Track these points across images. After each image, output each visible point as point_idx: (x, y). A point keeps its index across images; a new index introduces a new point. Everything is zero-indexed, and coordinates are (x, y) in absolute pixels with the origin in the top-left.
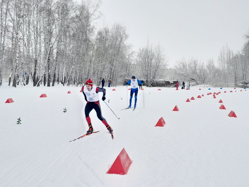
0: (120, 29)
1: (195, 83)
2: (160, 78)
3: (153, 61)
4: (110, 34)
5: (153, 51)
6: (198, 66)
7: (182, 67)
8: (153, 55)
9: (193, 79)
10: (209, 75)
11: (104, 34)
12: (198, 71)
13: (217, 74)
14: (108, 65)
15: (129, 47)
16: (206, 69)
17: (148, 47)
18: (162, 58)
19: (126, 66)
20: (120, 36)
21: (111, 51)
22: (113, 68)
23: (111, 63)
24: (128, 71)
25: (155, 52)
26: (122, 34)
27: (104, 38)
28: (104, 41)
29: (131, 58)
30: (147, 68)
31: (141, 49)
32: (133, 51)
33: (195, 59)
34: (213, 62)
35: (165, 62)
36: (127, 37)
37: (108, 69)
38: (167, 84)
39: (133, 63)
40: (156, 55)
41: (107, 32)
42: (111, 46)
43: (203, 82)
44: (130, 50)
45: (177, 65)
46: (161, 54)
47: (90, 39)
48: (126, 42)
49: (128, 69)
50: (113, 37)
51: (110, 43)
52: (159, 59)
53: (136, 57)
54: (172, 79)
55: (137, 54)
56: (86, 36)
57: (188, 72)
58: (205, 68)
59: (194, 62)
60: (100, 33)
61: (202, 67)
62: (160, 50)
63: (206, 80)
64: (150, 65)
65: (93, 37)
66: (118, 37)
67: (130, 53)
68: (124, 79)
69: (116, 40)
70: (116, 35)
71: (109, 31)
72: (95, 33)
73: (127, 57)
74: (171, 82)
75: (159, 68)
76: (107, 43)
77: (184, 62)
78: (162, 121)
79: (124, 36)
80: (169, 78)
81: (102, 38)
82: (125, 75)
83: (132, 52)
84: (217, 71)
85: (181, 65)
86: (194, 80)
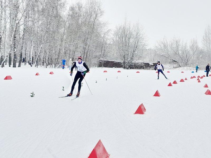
0: (94, 4)
1: (177, 65)
2: (139, 59)
3: (131, 40)
4: (84, 10)
5: (131, 29)
6: (180, 47)
7: (163, 48)
8: (131, 34)
9: (174, 61)
10: (193, 57)
11: (77, 9)
12: (180, 52)
13: (201, 56)
14: (81, 45)
15: (105, 24)
16: (189, 50)
17: (125, 24)
18: (141, 37)
19: (101, 46)
20: (95, 12)
21: (84, 29)
22: (87, 48)
23: (85, 42)
24: (103, 51)
25: (133, 30)
26: (96, 10)
27: (76, 14)
28: (76, 17)
29: (107, 36)
30: (124, 48)
31: (118, 27)
32: (109, 28)
33: (177, 39)
34: (196, 43)
35: (144, 41)
36: (102, 13)
37: (82, 48)
38: (147, 66)
39: (108, 42)
40: (134, 33)
41: (80, 7)
42: (84, 23)
43: (186, 64)
44: (105, 28)
45: (157, 45)
46: (140, 32)
47: (61, 15)
48: (101, 19)
49: (103, 48)
50: (87, 13)
51: (84, 20)
52: (137, 38)
53: (112, 36)
54: (152, 60)
55: (113, 33)
56: (57, 12)
57: (169, 52)
58: (188, 48)
59: (176, 42)
60: (72, 9)
61: (185, 48)
62: (139, 28)
63: (189, 62)
64: (127, 45)
65: (65, 13)
66: (93, 13)
67: (106, 31)
68: (99, 60)
69: (91, 16)
70: (90, 10)
71: (83, 6)
72: (67, 8)
73: (102, 35)
74: (151, 64)
75: (137, 48)
76: (80, 20)
77: (165, 42)
78: (142, 108)
79: (99, 12)
80: (148, 59)
81: (74, 14)
82: (100, 55)
83: (108, 30)
84: (201, 52)
85: (162, 45)
86: (176, 62)
